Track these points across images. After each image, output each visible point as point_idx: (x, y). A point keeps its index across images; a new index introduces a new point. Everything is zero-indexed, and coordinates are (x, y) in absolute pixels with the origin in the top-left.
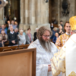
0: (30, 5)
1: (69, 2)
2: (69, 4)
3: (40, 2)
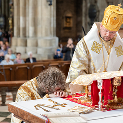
0: (27, 10)
1: (98, 8)
2: (99, 11)
3: (42, 6)
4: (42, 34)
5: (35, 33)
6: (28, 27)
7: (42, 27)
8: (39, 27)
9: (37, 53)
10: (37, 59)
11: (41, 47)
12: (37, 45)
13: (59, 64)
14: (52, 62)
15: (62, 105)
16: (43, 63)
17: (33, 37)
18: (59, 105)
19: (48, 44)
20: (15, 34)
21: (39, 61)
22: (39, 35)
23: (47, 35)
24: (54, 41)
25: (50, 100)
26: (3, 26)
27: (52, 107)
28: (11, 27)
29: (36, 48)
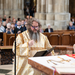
4: (58, 10)
5: (53, 9)
6: (48, 5)
7: (58, 5)
8: (56, 5)
9: (54, 25)
10: (54, 30)
11: (57, 21)
12: (54, 19)
13: (71, 34)
14: (65, 32)
15: (67, 61)
16: (58, 32)
17: (51, 13)
18: (65, 60)
19: (62, 18)
20: (37, 10)
21: (55, 31)
22: (56, 11)
23: (62, 11)
24: (67, 16)
25: (58, 57)
26: (29, 5)
27: (60, 62)
28: (35, 5)
29: (53, 21)
